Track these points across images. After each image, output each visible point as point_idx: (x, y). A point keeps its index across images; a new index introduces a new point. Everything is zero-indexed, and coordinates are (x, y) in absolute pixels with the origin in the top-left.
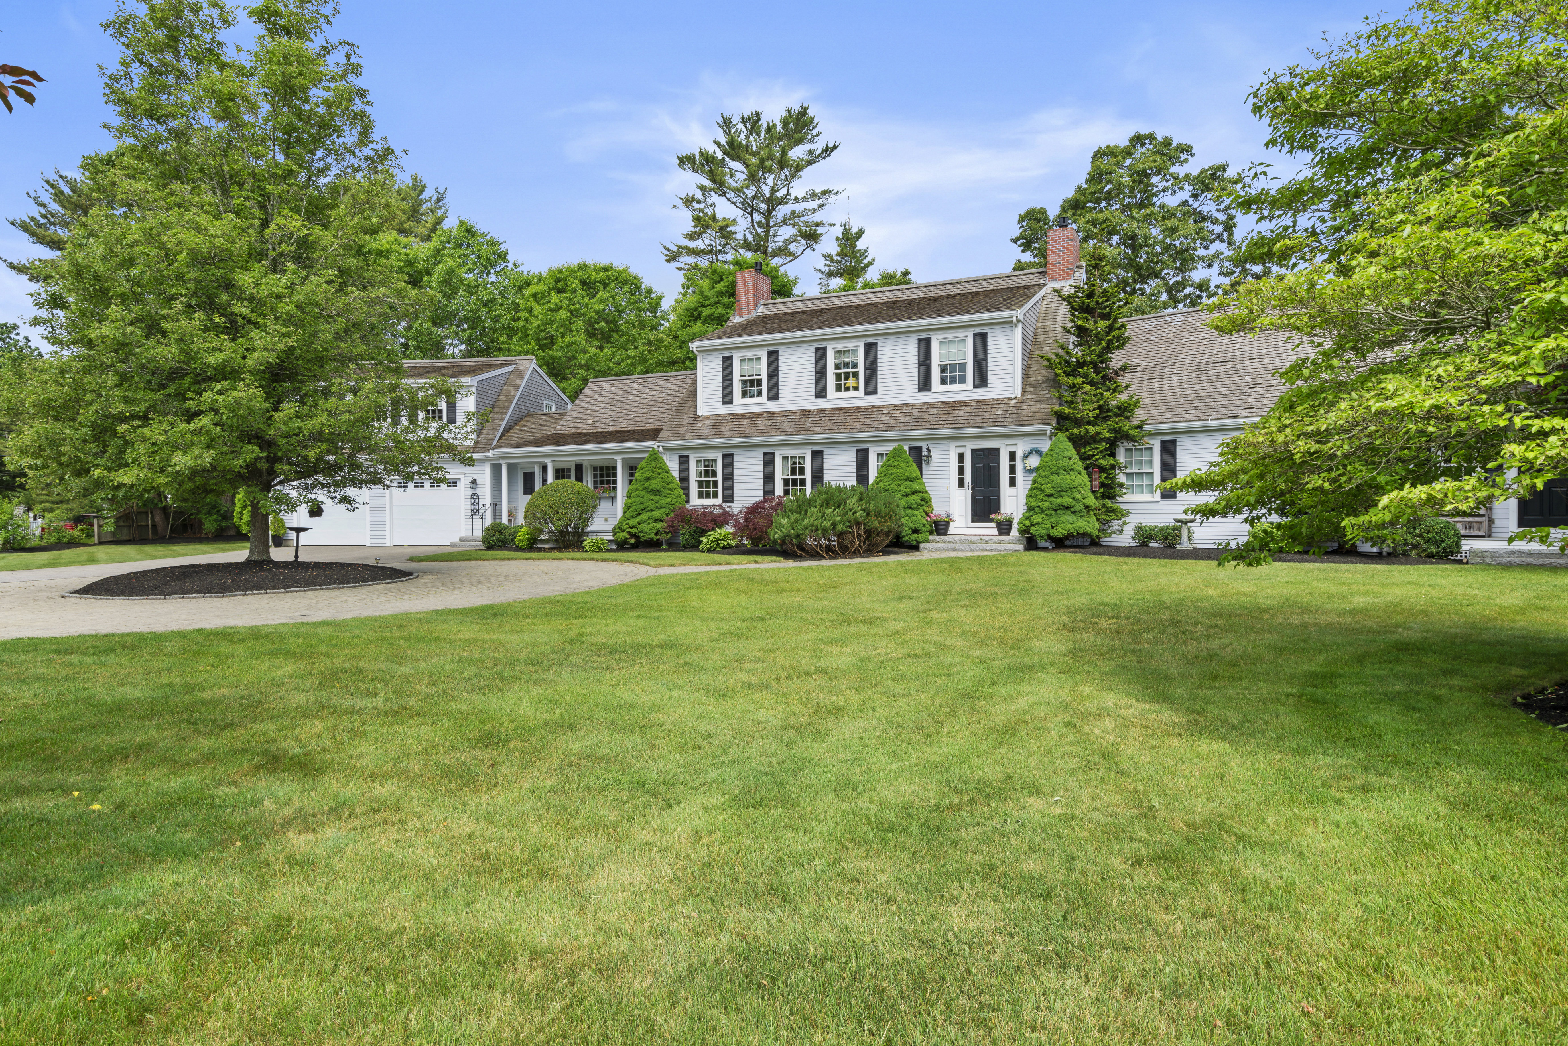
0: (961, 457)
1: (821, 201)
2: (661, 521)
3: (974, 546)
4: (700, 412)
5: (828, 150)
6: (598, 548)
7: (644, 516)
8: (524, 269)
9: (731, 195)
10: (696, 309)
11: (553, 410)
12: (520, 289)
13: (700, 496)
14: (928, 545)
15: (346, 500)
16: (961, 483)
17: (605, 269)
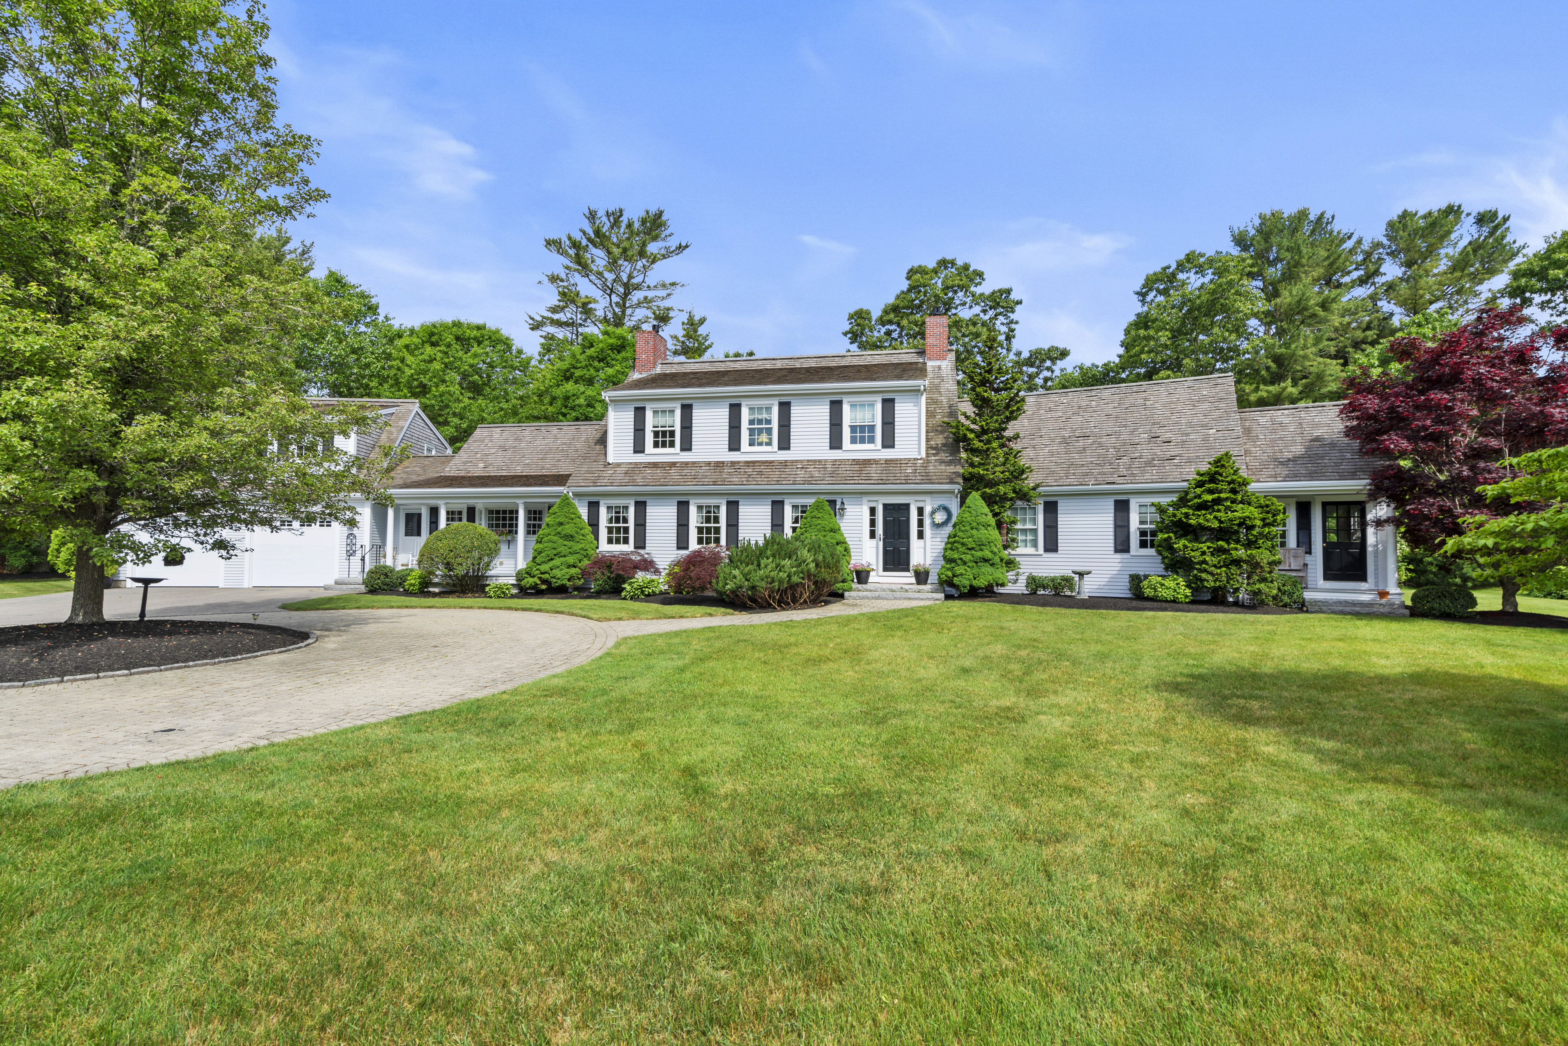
0: (873, 511)
1: (668, 291)
2: (575, 567)
3: (898, 594)
4: (611, 459)
5: (681, 248)
6: (502, 593)
7: (557, 562)
8: (396, 324)
9: (592, 277)
10: (568, 370)
11: (434, 453)
12: (391, 341)
13: (610, 541)
14: (853, 594)
15: (221, 545)
16: (873, 535)
17: (479, 328)
